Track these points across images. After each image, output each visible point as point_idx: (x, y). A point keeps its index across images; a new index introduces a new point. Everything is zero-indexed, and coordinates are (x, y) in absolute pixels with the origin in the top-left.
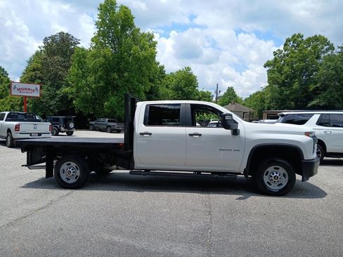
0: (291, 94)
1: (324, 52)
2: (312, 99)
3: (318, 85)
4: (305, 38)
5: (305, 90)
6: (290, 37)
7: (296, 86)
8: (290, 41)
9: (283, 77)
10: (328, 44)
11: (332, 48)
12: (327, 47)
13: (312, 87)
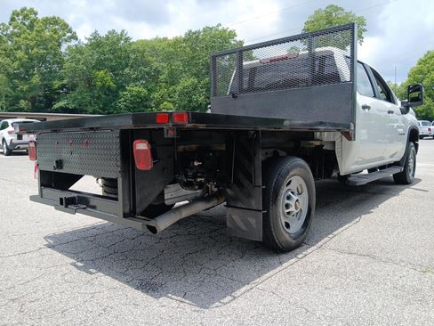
0: (30, 90)
1: (66, 41)
2: (59, 100)
3: (65, 82)
4: (40, 17)
5: (49, 87)
6: (19, 10)
7: (36, 80)
8: (18, 15)
9: (16, 64)
10: (70, 31)
11: (74, 37)
12: (69, 34)
13: (57, 84)
